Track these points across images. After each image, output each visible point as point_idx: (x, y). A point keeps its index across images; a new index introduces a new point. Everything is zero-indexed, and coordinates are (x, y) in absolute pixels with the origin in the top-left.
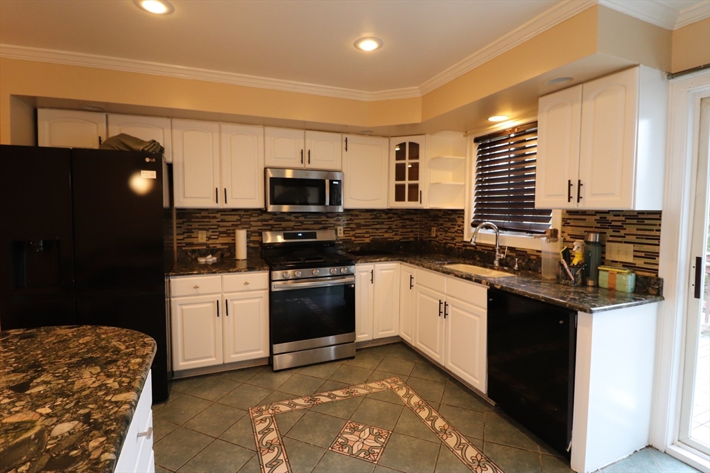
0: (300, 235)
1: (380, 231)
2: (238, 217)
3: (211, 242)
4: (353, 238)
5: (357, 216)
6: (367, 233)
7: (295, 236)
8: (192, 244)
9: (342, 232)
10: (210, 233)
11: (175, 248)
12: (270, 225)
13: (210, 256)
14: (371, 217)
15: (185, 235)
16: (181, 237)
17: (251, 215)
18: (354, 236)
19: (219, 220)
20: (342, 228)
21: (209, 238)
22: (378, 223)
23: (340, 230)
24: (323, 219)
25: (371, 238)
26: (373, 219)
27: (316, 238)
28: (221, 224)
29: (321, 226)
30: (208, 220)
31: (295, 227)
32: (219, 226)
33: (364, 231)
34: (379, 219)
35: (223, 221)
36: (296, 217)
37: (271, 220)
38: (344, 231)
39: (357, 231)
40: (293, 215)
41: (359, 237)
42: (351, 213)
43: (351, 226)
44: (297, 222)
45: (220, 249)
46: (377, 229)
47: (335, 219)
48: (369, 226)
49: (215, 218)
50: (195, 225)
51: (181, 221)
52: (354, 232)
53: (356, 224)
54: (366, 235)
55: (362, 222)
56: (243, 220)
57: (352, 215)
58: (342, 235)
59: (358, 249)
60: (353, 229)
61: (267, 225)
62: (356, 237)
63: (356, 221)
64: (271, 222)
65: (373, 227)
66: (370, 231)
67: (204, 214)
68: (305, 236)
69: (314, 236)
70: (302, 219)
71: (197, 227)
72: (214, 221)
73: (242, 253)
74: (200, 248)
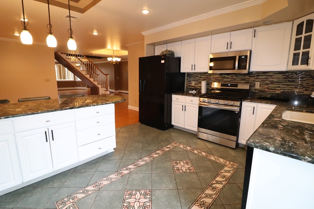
0: (229, 85)
1: (290, 86)
2: (206, 76)
3: (196, 85)
4: (267, 90)
5: (271, 76)
6: (279, 87)
7: (227, 85)
8: (190, 86)
9: (259, 85)
10: (196, 82)
11: (185, 87)
12: (219, 80)
13: (194, 91)
14: (283, 77)
15: (189, 82)
16: (187, 83)
17: (211, 75)
18: (267, 88)
19: (199, 77)
20: (259, 83)
21: (195, 84)
22: (289, 81)
23: (257, 84)
24: (247, 78)
25: (281, 91)
26: (285, 78)
27: (237, 87)
28: (200, 79)
29: (245, 81)
30: (196, 77)
31: (231, 81)
32: (199, 80)
33: (276, 86)
34: (290, 78)
35: (201, 78)
36: (232, 76)
37: (219, 77)
38: (260, 85)
39: (270, 86)
40: (230, 75)
41: (272, 89)
42: (267, 74)
43: (266, 82)
44: (232, 79)
45: (198, 89)
46: (287, 85)
47: (255, 78)
48: (281, 82)
49: (198, 76)
50: (192, 79)
51: (188, 77)
52: (267, 86)
53: (269, 81)
54: (277, 89)
55: (275, 80)
56: (208, 77)
57: (267, 76)
58: (258, 87)
59: (269, 96)
60: (266, 84)
61: (217, 80)
62: (269, 89)
63: (270, 79)
64: (219, 79)
65: (284, 83)
66: (281, 86)
67: (195, 75)
68: (232, 85)
69: (236, 86)
70: (235, 77)
71: (192, 80)
72: (197, 78)
73: (203, 91)
74: (192, 87)
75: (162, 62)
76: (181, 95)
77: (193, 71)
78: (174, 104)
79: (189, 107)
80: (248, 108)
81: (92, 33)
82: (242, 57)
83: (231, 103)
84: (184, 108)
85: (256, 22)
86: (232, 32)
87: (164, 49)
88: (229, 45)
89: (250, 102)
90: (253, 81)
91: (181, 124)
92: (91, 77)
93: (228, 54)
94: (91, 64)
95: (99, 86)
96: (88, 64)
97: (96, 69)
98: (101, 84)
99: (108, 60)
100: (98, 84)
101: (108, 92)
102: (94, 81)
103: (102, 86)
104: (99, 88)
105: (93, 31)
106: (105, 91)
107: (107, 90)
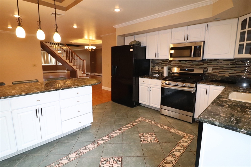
0: (187, 70)
1: (237, 71)
2: (167, 62)
3: (159, 70)
4: (218, 74)
5: (221, 62)
6: (228, 72)
7: (185, 70)
8: (154, 70)
9: (211, 70)
10: (159, 67)
11: (150, 71)
12: (178, 65)
13: (158, 74)
14: (231, 63)
15: (153, 67)
16: (152, 68)
17: (171, 62)
18: (218, 72)
19: (162, 63)
20: (211, 68)
21: (159, 69)
22: (236, 67)
23: (210, 69)
24: (201, 64)
25: (230, 75)
26: (232, 64)
27: (193, 72)
28: (162, 64)
29: (200, 67)
30: (159, 63)
31: (188, 67)
32: (161, 65)
33: (226, 71)
34: (237, 64)
35: (163, 63)
36: (189, 63)
37: (178, 63)
38: (212, 70)
39: (220, 70)
40: (187, 62)
41: (222, 73)
42: (218, 61)
43: (217, 67)
44: (189, 64)
45: (161, 73)
46: (235, 70)
47: (208, 64)
48: (229, 68)
49: (161, 62)
50: (155, 64)
51: (152, 63)
52: (218, 71)
53: (220, 67)
54: (226, 73)
55: (225, 66)
56: (169, 63)
57: (218, 62)
58: (211, 72)
59: (220, 79)
60: (217, 69)
61: (177, 65)
62: (219, 73)
63: (220, 65)
64: (178, 64)
65: (232, 69)
66: (229, 71)
67: (158, 61)
68: (189, 70)
69: (193, 70)
70: (191, 63)
71: (156, 65)
72: (160, 63)
73: (165, 75)
74: (156, 71)
75: (130, 51)
76: (147, 78)
77: (157, 58)
78: (141, 85)
79: (153, 88)
80: (202, 89)
81: (73, 27)
82: (197, 47)
83: (188, 85)
84: (149, 89)
85: (208, 18)
86: (189, 27)
87: (133, 40)
88: (187, 37)
89: (203, 84)
90: (206, 67)
91: (146, 102)
92: (71, 62)
93: (185, 45)
94: (70, 51)
95: (78, 70)
96: (68, 51)
97: (74, 55)
98: (79, 68)
99: (85, 48)
100: (76, 68)
101: (85, 75)
102: (73, 65)
103: (80, 70)
104: (77, 71)
105: (73, 25)
106: (83, 74)
107: (84, 73)
